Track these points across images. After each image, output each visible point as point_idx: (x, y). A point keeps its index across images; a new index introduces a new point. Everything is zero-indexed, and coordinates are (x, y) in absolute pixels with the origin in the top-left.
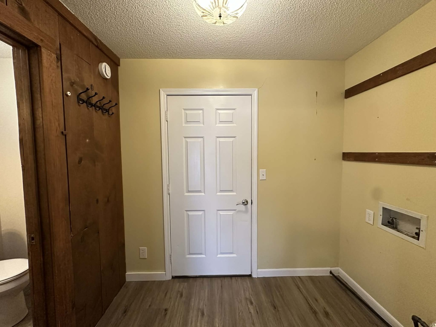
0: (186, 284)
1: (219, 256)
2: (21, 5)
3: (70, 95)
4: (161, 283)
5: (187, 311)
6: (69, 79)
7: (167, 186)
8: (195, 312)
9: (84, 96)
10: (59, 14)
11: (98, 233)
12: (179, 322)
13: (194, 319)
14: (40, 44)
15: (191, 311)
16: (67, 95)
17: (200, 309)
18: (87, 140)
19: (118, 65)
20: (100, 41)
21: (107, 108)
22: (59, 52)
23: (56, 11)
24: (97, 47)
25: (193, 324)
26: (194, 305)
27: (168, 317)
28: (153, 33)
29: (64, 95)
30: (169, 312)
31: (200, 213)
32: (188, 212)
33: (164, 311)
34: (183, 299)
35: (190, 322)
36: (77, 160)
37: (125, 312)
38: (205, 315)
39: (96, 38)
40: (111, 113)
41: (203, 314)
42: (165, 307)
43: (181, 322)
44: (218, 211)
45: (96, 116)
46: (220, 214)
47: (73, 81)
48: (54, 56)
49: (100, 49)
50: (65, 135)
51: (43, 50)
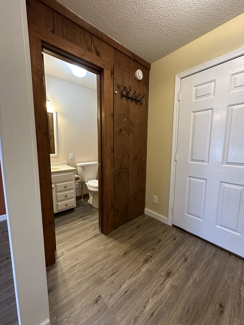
0: (182, 234)
1: (218, 226)
2: (97, 50)
3: (116, 93)
4: (164, 225)
5: (175, 250)
6: (117, 84)
7: (175, 154)
8: (180, 254)
9: (125, 93)
10: (114, 48)
11: (128, 175)
12: (166, 252)
13: (177, 258)
14: (103, 68)
15: (177, 252)
16: (115, 93)
17: (186, 256)
18: (125, 120)
19: (149, 69)
20: (137, 56)
21: (139, 100)
22: (112, 70)
23: (112, 46)
24: (135, 60)
25: (175, 260)
26: (181, 250)
27: (159, 244)
28: (166, 27)
29: (114, 93)
30: (161, 243)
31: (202, 181)
32: (190, 178)
33: (158, 240)
34: (175, 242)
35: (173, 257)
36: (119, 130)
37: (138, 227)
38: (188, 262)
39: (134, 55)
40: (141, 103)
41: (186, 260)
42: (160, 238)
43: (167, 253)
44: (222, 183)
45: (132, 105)
46: (224, 186)
47: (119, 85)
48: (109, 72)
49: (137, 62)
50: (114, 115)
51: (105, 70)
